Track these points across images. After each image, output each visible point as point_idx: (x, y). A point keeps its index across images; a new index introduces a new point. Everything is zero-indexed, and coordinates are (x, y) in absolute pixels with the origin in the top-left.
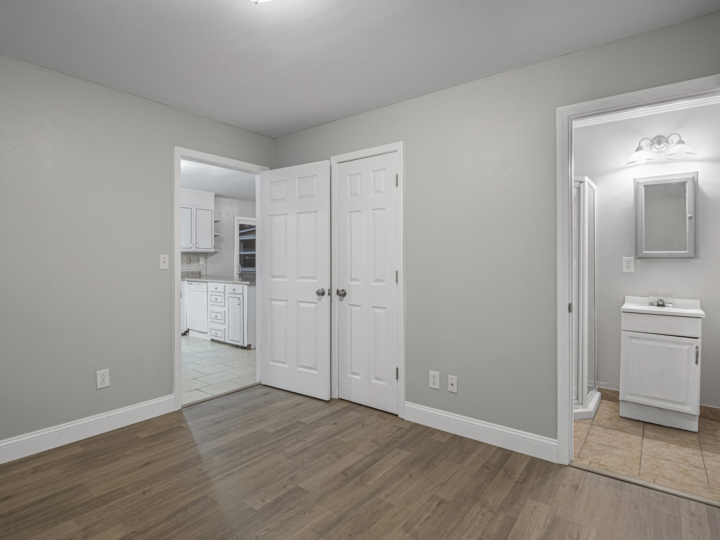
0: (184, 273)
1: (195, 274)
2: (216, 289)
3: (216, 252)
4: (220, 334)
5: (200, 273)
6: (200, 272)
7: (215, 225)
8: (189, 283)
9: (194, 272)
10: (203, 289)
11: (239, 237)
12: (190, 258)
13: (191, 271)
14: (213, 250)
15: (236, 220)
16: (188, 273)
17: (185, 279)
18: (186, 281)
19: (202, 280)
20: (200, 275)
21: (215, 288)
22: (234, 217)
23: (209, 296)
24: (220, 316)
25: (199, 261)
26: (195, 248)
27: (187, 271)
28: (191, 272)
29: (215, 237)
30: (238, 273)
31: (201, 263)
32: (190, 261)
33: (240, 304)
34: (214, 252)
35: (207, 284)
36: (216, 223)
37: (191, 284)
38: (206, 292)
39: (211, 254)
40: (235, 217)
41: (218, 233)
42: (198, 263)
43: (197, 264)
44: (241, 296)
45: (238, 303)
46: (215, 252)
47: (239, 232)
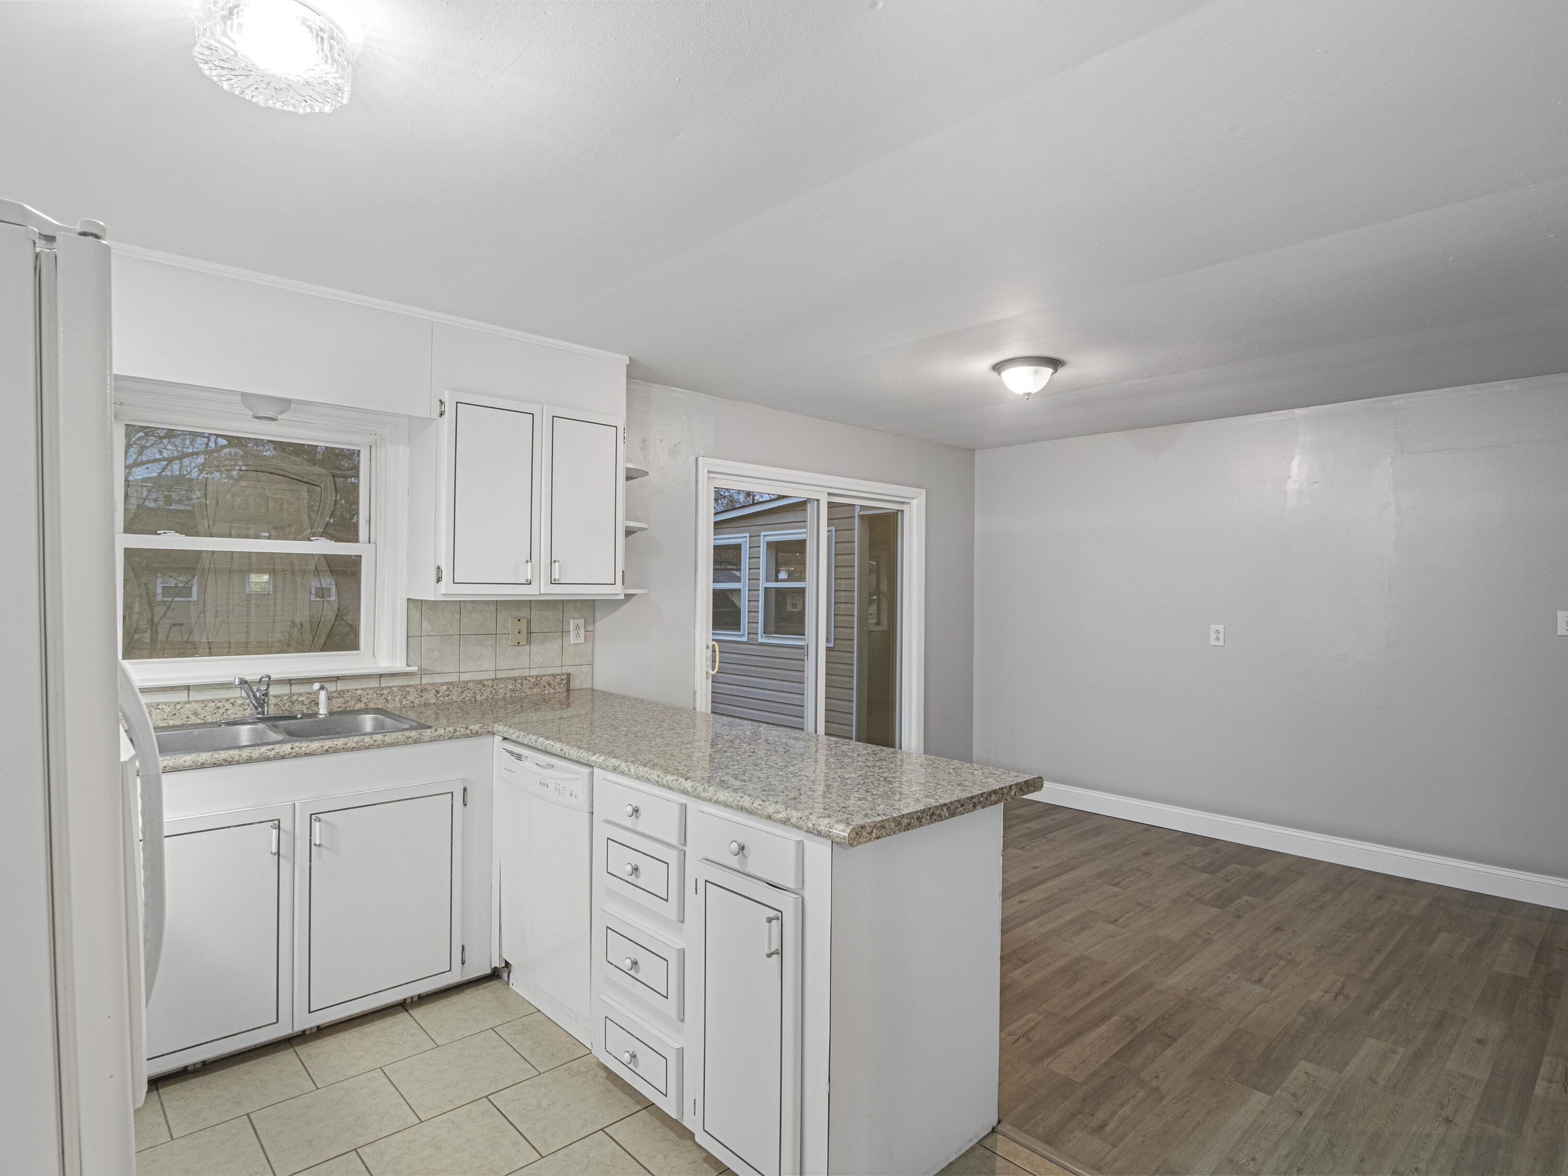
0: (502, 686)
1: (549, 684)
2: (637, 817)
3: (628, 596)
4: (650, 1066)
5: (568, 682)
6: (569, 675)
7: (628, 491)
8: (512, 753)
9: (545, 676)
10: (571, 795)
11: (712, 537)
12: (529, 622)
13: (534, 673)
14: (618, 591)
15: (706, 470)
16: (522, 684)
17: (498, 727)
18: (498, 739)
19: (566, 749)
20: (568, 690)
21: (629, 809)
22: (697, 458)
23: (600, 843)
24: (652, 970)
25: (564, 632)
26: (546, 585)
27: (516, 673)
28: (533, 681)
29: (626, 537)
30: (707, 673)
31: (572, 639)
32: (529, 633)
33: (780, 952)
34: (623, 598)
35: (592, 774)
36: (630, 482)
37: (519, 757)
38: (587, 816)
39: (613, 604)
40: (700, 459)
41: (637, 520)
42: (560, 640)
43: (556, 645)
44: (786, 903)
45: (770, 945)
46: (626, 595)
47: (713, 519)
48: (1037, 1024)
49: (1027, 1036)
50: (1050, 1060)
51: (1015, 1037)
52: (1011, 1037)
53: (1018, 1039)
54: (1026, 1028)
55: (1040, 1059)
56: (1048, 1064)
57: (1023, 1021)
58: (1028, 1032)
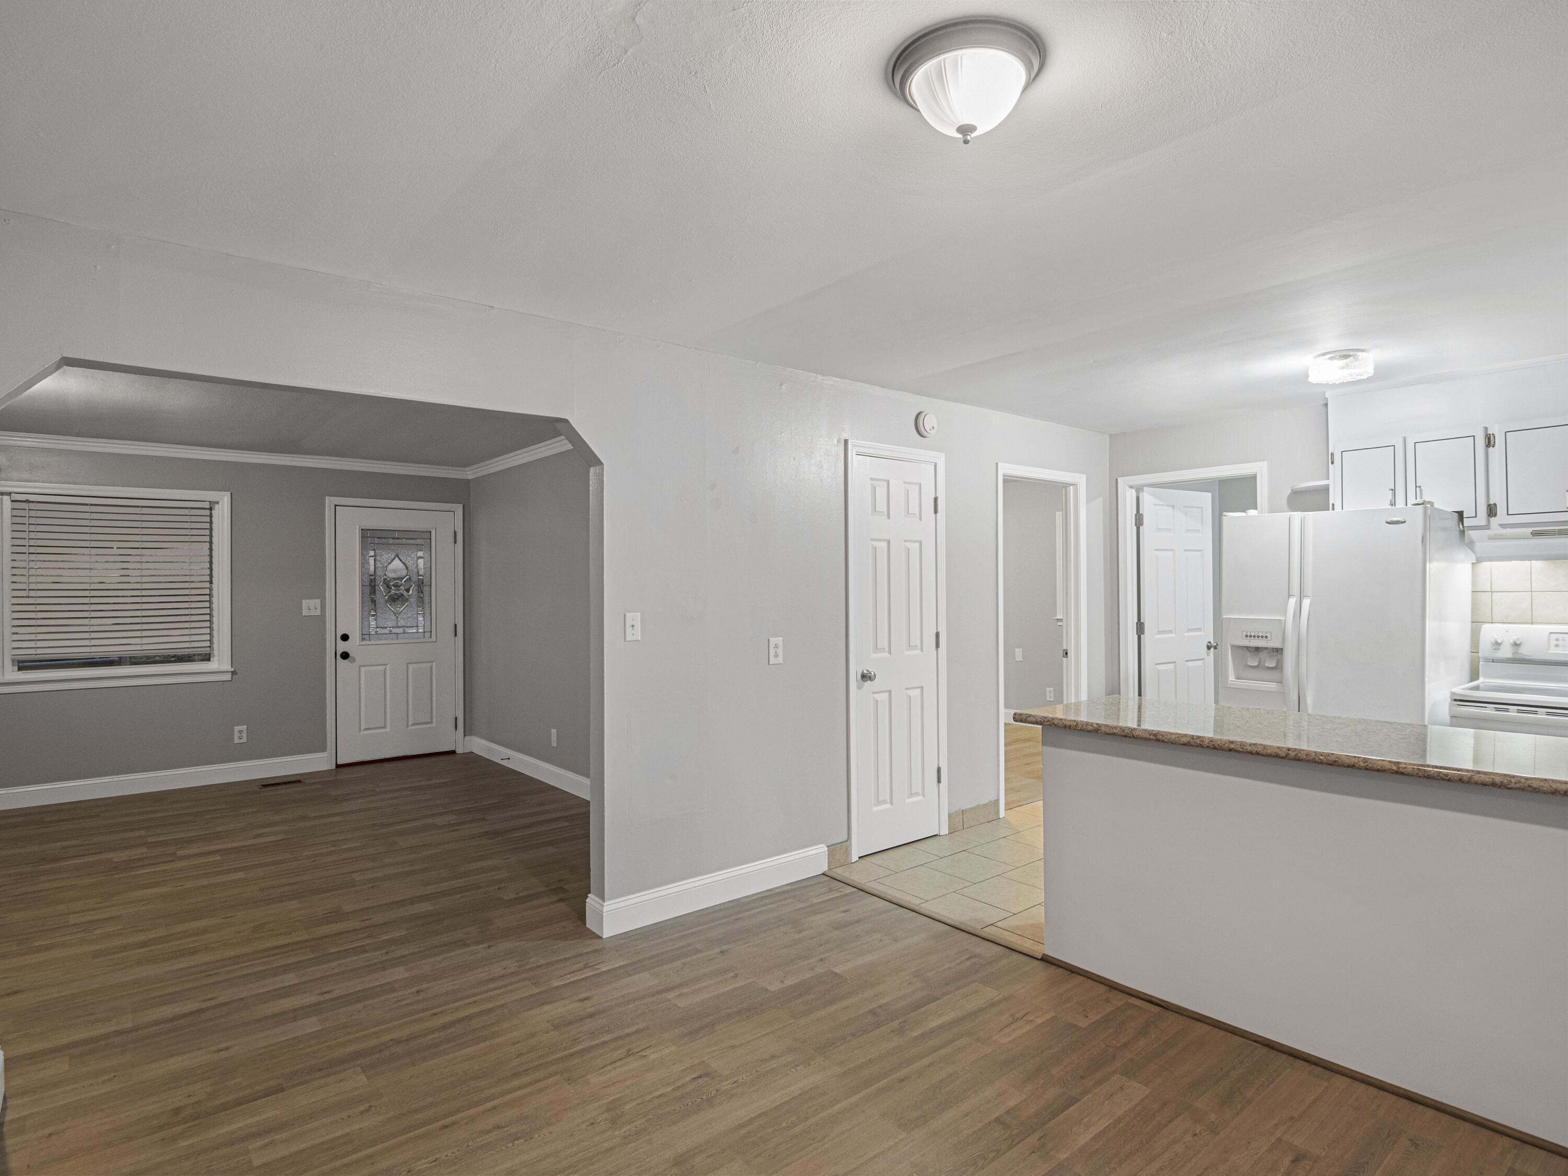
48: (1001, 1030)
49: (1014, 1018)
50: (996, 999)
51: (1027, 1018)
52: (1031, 1019)
53: (1023, 1017)
54: (1013, 1026)
55: (1005, 999)
56: (999, 995)
57: (1014, 1035)
58: (1012, 1023)
